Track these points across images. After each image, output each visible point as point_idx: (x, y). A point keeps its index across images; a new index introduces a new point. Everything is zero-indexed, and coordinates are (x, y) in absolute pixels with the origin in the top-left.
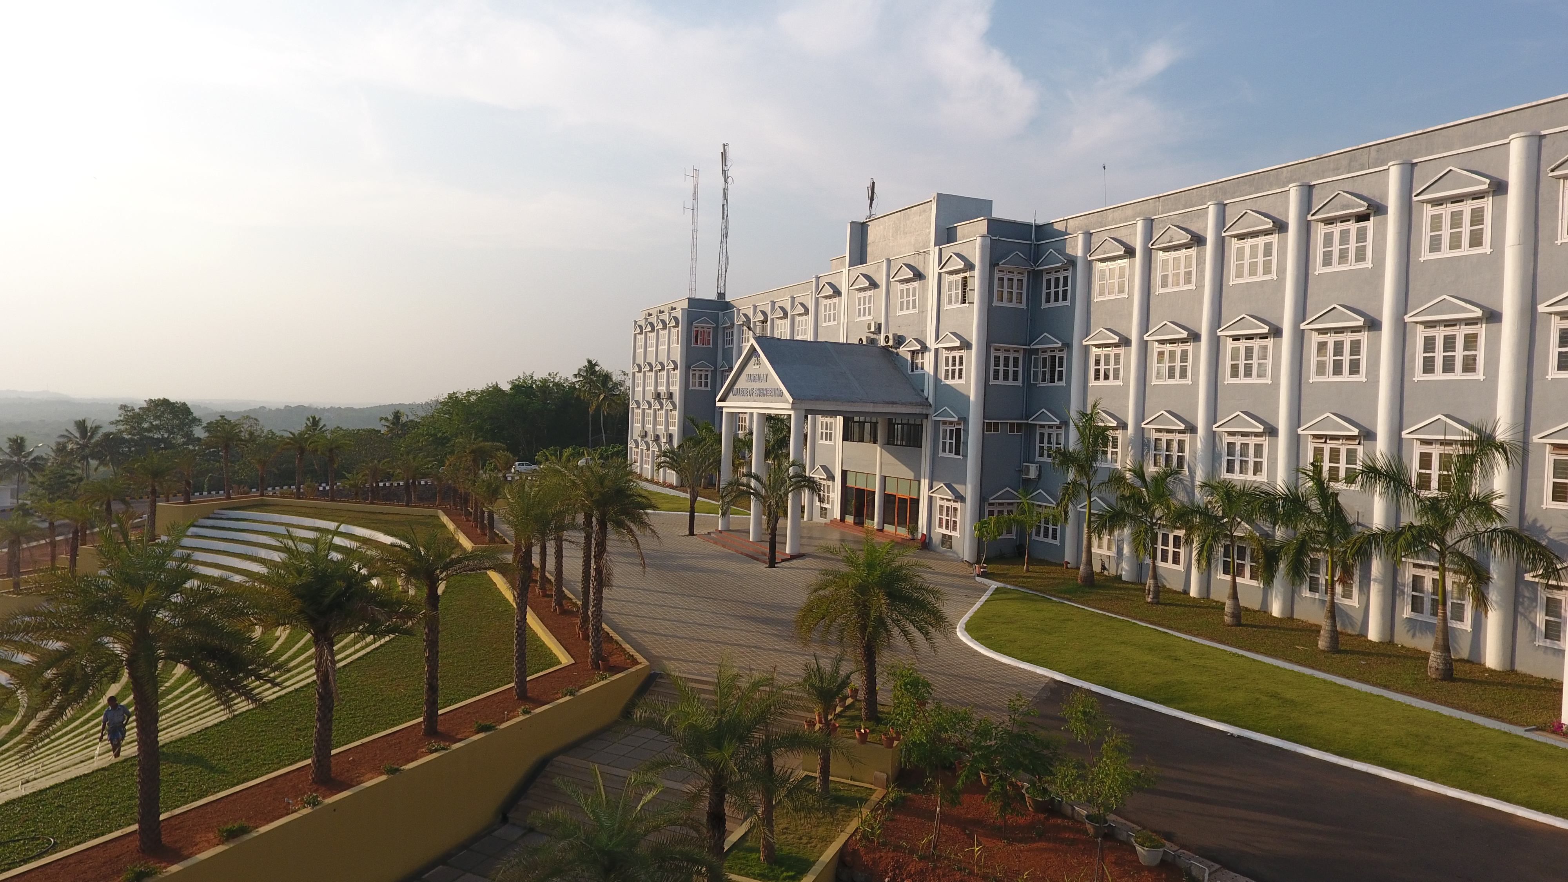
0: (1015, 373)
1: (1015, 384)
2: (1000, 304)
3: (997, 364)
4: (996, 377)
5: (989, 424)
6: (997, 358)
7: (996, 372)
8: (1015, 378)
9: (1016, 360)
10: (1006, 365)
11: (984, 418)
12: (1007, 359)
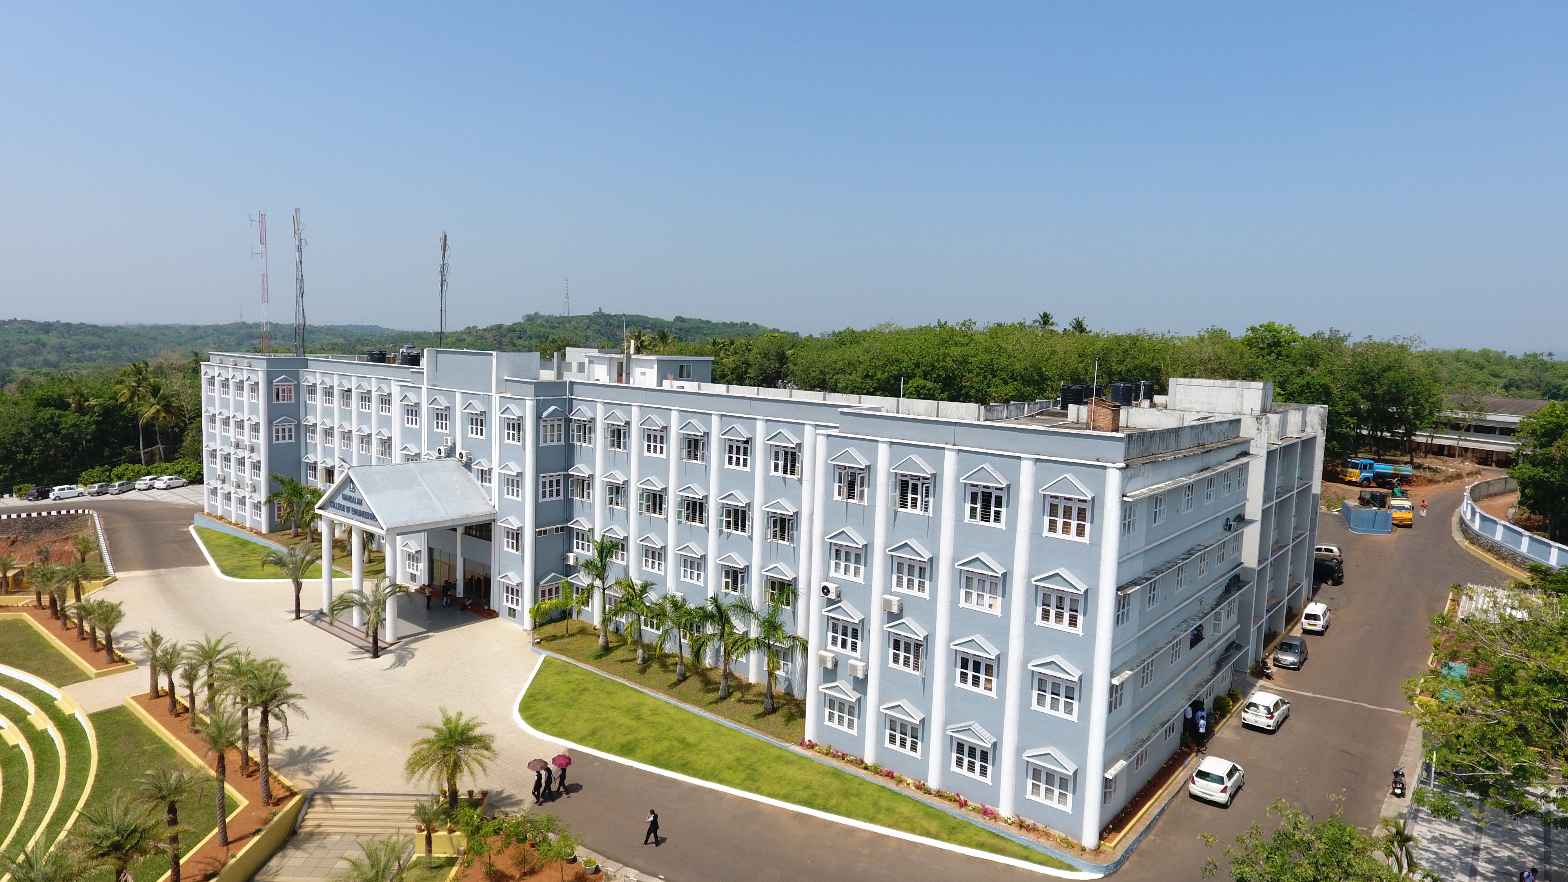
0: (558, 491)
1: (558, 498)
2: (545, 444)
3: (544, 487)
4: (544, 496)
5: (540, 532)
6: (544, 483)
7: (544, 492)
8: (558, 494)
9: (558, 482)
10: (551, 486)
11: (536, 527)
12: (551, 482)
